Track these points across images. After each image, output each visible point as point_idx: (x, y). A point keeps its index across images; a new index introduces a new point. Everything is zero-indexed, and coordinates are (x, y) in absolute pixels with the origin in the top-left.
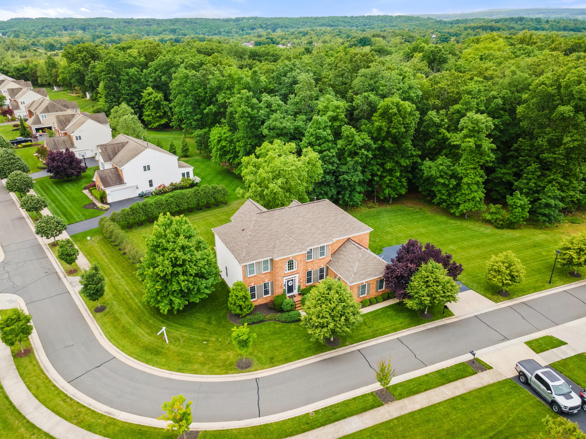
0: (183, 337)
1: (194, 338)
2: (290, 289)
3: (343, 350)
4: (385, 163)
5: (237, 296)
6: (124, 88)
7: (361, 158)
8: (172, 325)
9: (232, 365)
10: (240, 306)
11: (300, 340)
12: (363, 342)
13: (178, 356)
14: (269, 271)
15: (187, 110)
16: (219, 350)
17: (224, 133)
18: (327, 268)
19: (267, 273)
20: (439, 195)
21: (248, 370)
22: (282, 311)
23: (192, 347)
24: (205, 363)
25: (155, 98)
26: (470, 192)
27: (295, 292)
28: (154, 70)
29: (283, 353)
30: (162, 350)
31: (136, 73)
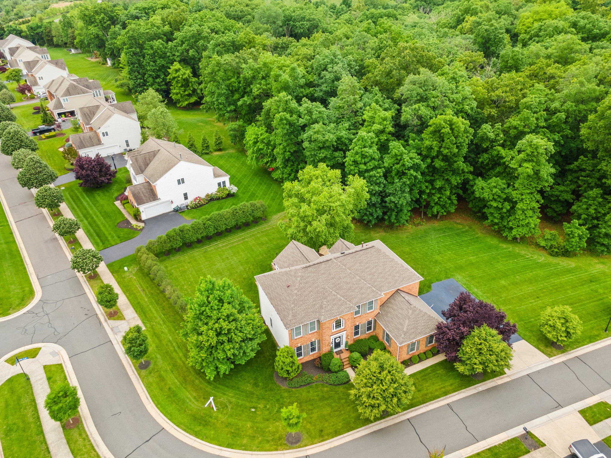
0: (231, 403)
1: (242, 405)
2: (337, 345)
3: (393, 419)
4: (434, 180)
5: (284, 363)
6: (149, 63)
7: (409, 179)
8: (219, 388)
9: (281, 439)
10: (288, 371)
11: (349, 408)
12: (413, 409)
13: (227, 426)
14: (316, 330)
15: (220, 101)
16: (268, 420)
17: (261, 134)
18: (375, 321)
19: (313, 333)
20: (490, 218)
21: (297, 445)
22: (329, 371)
23: (240, 415)
24: (254, 437)
25: (182, 75)
26: (524, 217)
27: (343, 347)
28: (180, 42)
29: (332, 424)
30: (210, 419)
31: (161, 46)
